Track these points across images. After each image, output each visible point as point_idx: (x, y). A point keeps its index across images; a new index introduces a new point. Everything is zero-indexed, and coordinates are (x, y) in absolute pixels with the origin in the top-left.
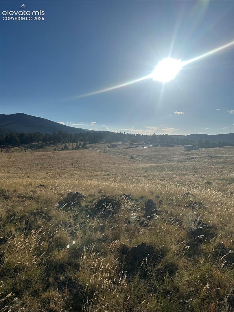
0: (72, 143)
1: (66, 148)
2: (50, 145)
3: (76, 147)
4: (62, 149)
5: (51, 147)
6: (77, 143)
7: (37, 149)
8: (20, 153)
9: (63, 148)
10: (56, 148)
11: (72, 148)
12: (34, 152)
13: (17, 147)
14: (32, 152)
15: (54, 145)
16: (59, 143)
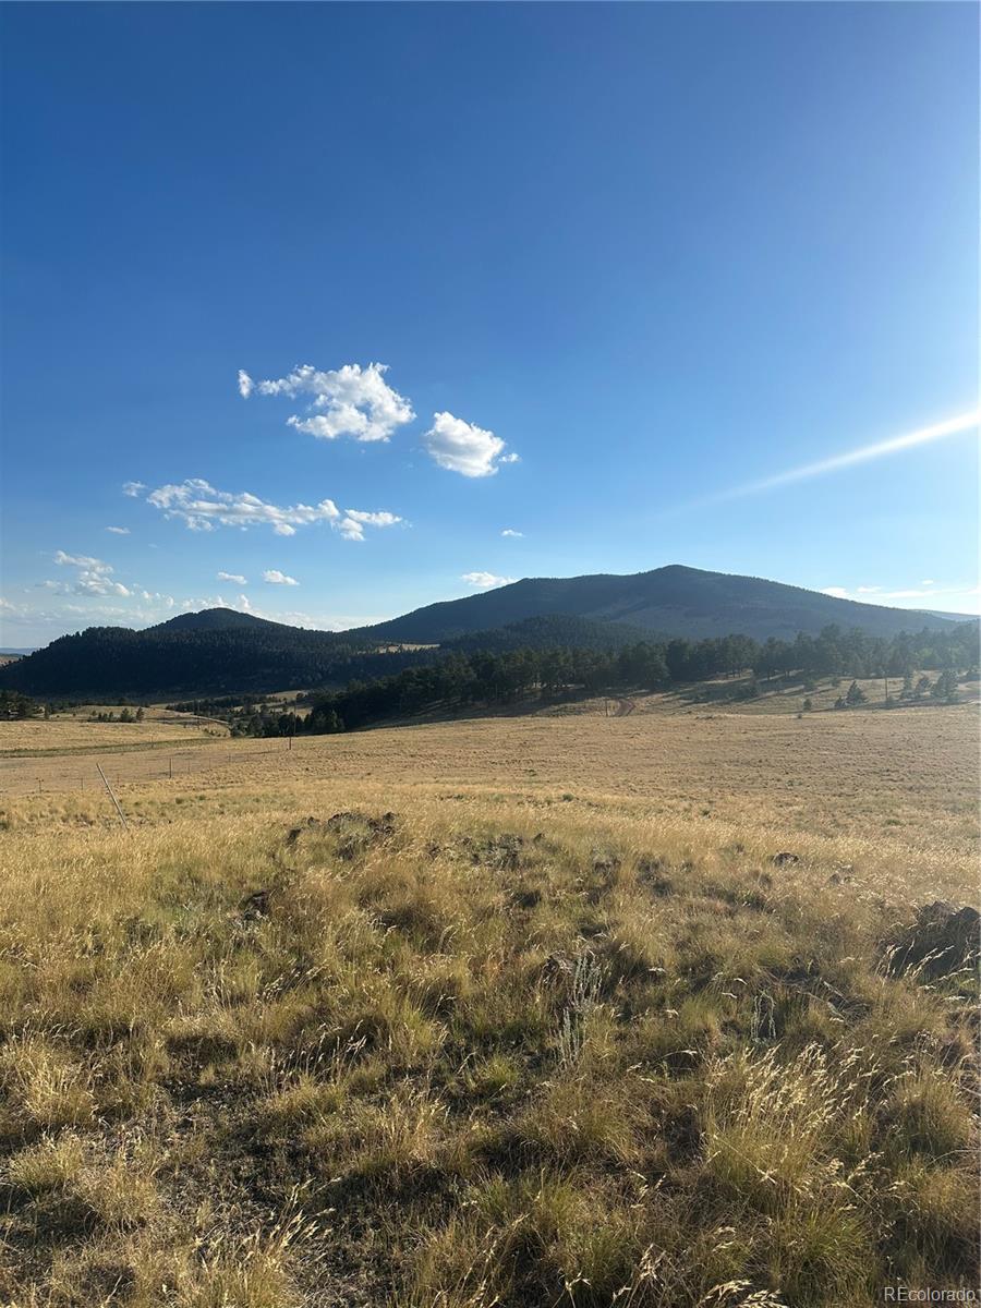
0: (885, 677)
1: (855, 699)
2: (787, 688)
3: (902, 697)
4: (839, 706)
5: (788, 695)
6: (909, 675)
7: (734, 705)
8: (670, 719)
9: (840, 700)
10: (813, 700)
11: (883, 699)
12: (722, 715)
13: (660, 695)
14: (715, 715)
15: (803, 687)
16: (825, 680)
